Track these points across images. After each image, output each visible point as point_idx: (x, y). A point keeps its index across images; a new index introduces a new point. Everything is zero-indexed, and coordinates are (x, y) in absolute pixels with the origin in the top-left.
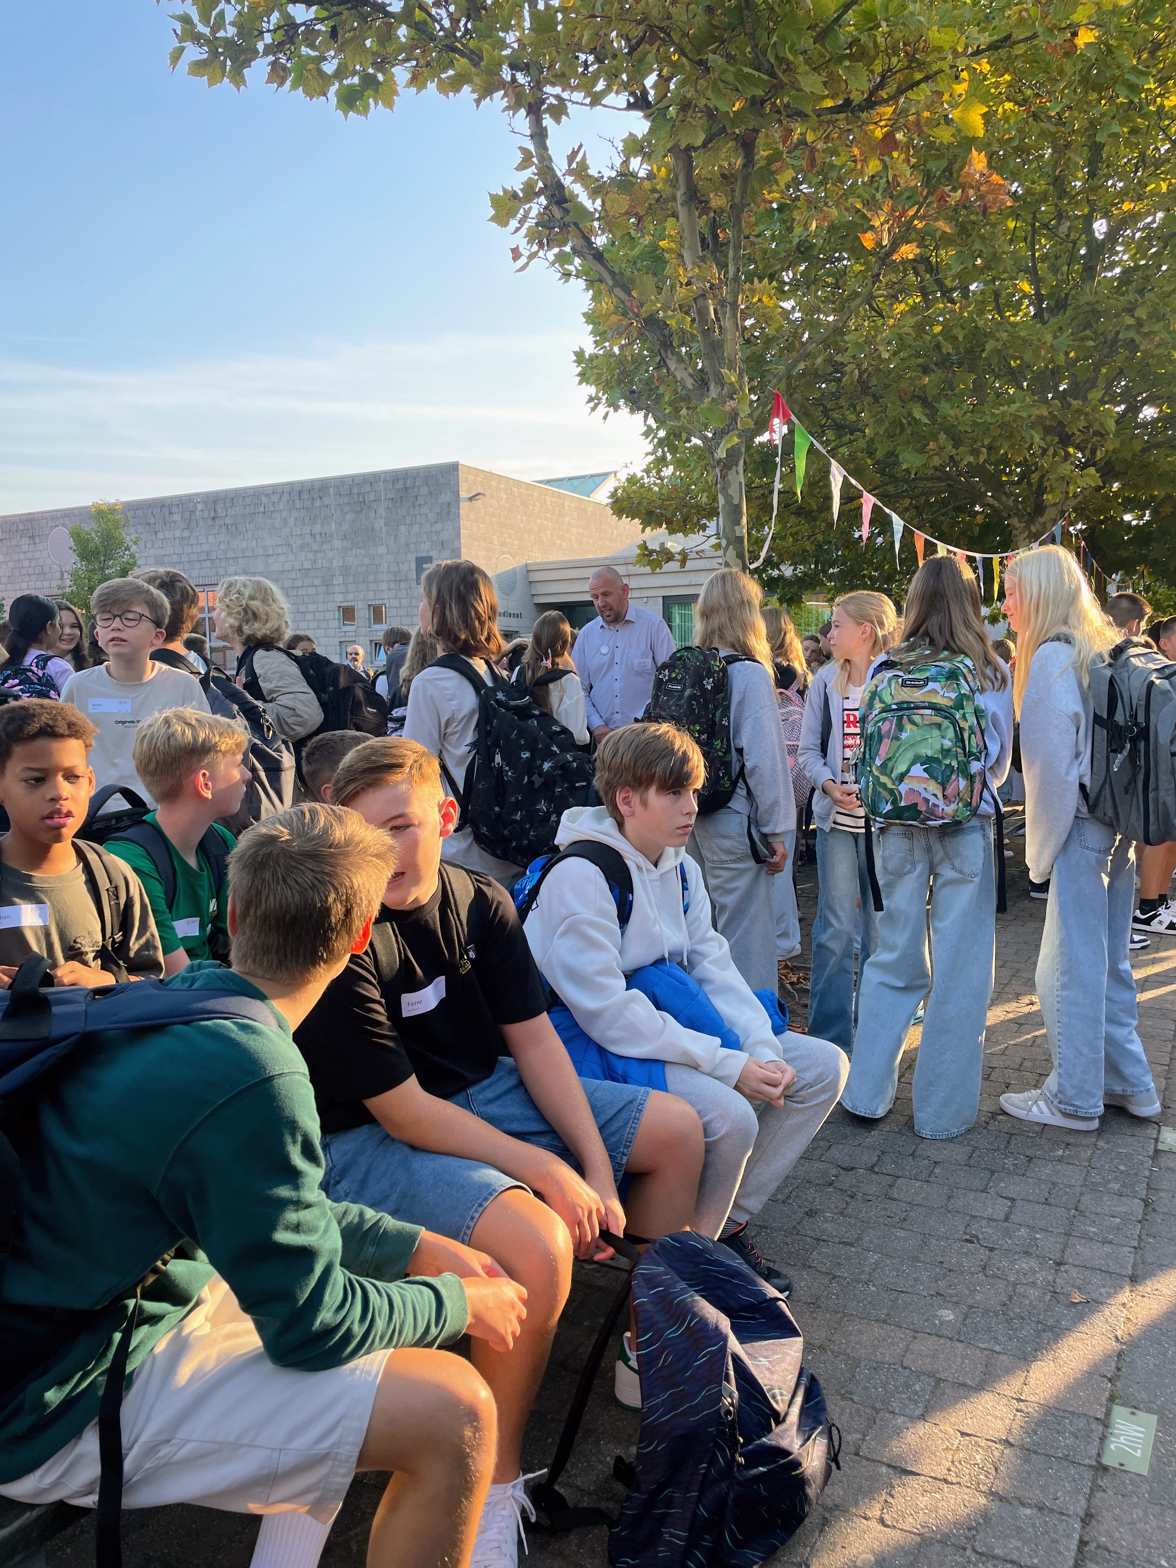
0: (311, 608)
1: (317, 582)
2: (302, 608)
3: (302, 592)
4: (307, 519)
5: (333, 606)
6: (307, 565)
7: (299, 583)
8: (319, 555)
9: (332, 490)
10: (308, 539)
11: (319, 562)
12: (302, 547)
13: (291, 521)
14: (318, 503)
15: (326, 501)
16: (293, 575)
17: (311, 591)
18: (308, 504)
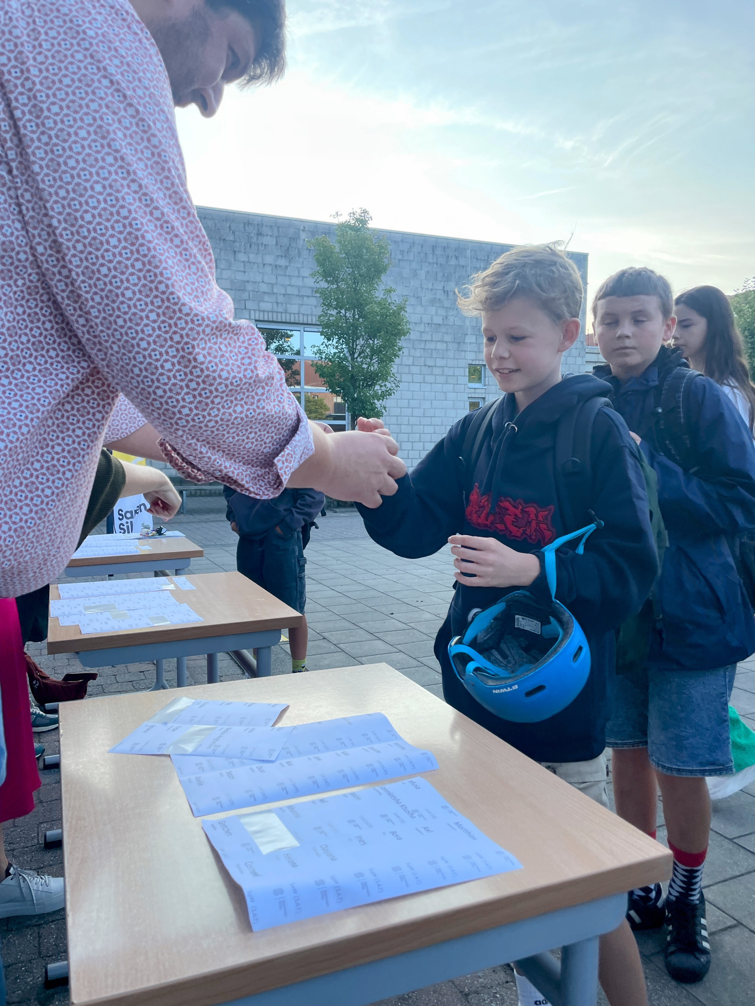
0: (440, 362)
1: (448, 338)
2: (430, 362)
3: (432, 346)
4: (440, 275)
5: (464, 363)
6: (438, 320)
7: (428, 337)
8: (451, 313)
9: (468, 252)
10: (440, 295)
11: (451, 319)
12: (432, 302)
13: (422, 274)
14: (453, 262)
15: (462, 262)
16: (421, 328)
17: (440, 346)
18: (442, 260)
